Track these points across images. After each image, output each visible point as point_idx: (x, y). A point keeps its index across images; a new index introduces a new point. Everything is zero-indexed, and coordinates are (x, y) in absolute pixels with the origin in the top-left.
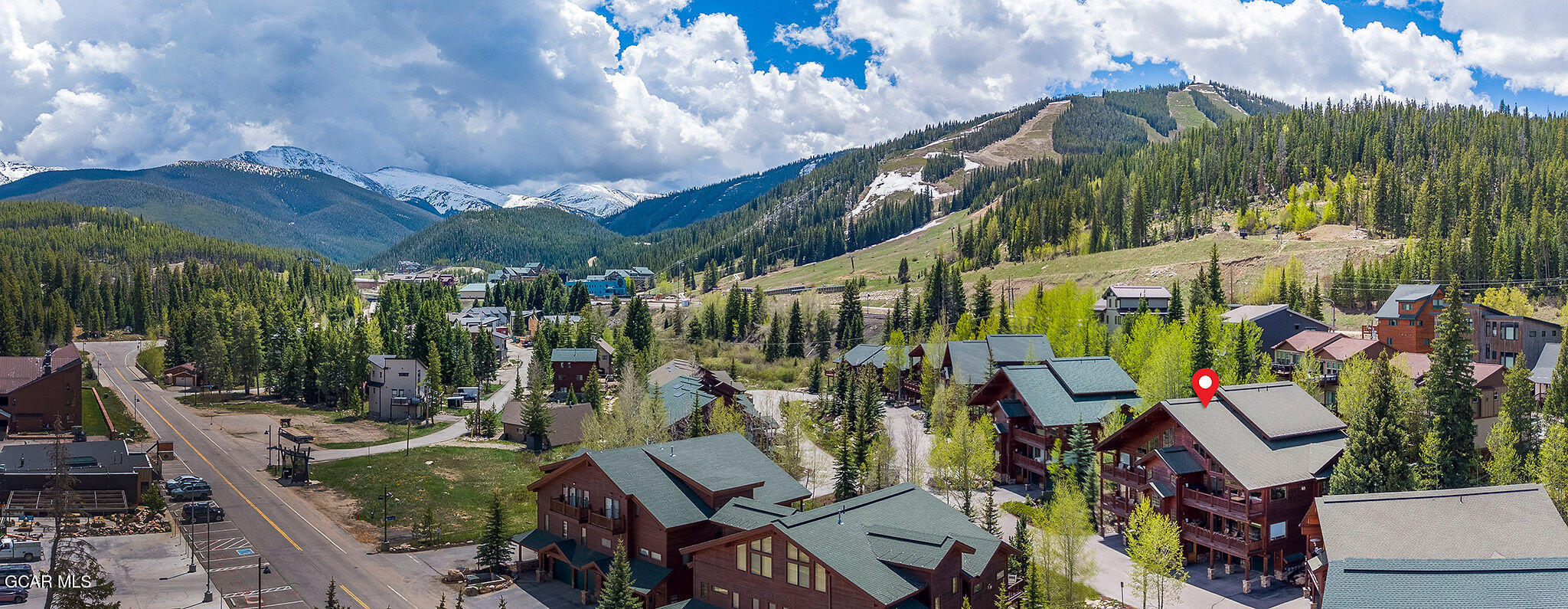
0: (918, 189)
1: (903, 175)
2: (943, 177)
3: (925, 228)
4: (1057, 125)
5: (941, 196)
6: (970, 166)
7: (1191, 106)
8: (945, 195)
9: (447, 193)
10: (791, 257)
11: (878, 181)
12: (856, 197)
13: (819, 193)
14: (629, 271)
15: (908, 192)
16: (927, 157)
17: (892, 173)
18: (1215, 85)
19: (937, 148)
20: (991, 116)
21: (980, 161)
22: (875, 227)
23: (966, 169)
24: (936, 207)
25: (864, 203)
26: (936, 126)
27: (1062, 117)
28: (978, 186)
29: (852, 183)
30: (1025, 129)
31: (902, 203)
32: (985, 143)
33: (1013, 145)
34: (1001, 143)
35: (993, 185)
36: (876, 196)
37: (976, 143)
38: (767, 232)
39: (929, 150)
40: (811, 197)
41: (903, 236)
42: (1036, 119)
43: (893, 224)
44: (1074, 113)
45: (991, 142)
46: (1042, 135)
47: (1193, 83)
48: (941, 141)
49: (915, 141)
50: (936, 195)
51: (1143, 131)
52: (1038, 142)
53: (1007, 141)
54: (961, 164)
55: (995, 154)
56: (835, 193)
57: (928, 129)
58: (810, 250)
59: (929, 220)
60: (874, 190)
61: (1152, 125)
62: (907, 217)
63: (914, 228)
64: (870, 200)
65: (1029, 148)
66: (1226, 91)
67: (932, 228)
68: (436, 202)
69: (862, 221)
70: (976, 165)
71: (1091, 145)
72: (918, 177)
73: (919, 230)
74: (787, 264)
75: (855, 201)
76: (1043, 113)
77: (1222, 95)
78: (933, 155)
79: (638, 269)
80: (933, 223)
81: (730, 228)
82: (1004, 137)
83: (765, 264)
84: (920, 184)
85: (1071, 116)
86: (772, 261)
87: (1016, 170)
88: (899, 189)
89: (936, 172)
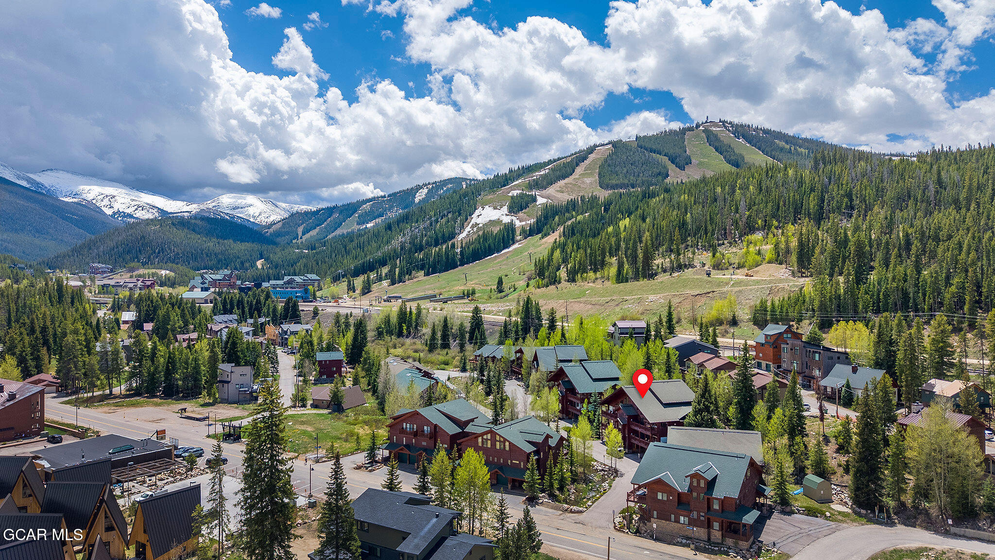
0: (506, 220)
1: (495, 208)
2: (522, 210)
3: (511, 249)
4: (601, 167)
5: (520, 224)
6: (541, 201)
7: (704, 143)
8: (524, 223)
9: (114, 197)
10: (422, 269)
11: (477, 212)
12: (463, 225)
13: (437, 221)
14: (302, 277)
15: (498, 222)
16: (510, 194)
17: (487, 207)
18: (724, 122)
19: (517, 187)
20: (555, 161)
21: (548, 197)
22: (478, 249)
23: (538, 203)
24: (518, 233)
25: (468, 229)
26: (516, 168)
27: (606, 161)
28: (546, 217)
29: (460, 214)
30: (579, 170)
31: (496, 230)
32: (551, 183)
33: (571, 184)
34: (562, 183)
35: (557, 218)
36: (477, 224)
37: (545, 183)
38: (402, 249)
39: (512, 189)
40: (431, 224)
41: (496, 254)
42: (587, 162)
43: (489, 246)
44: (614, 157)
45: (555, 182)
46: (591, 174)
47: (706, 122)
48: (520, 181)
49: (502, 181)
50: (518, 224)
51: (665, 167)
52: (588, 180)
53: (566, 180)
54: (534, 200)
55: (558, 191)
56: (448, 222)
57: (511, 171)
58: (435, 265)
59: (514, 243)
60: (475, 219)
61: (673, 162)
62: (499, 241)
63: (504, 249)
64: (473, 227)
65: (582, 186)
66: (732, 127)
67: (515, 249)
68: (103, 204)
69: (469, 244)
70: (544, 201)
71: (626, 181)
72: (505, 209)
73: (506, 250)
74: (419, 274)
75: (462, 227)
76: (592, 157)
77: (729, 131)
78: (515, 193)
79: (309, 276)
80: (516, 246)
81: (374, 245)
82: (564, 177)
83: (404, 275)
84: (506, 215)
85: (612, 159)
86: (409, 273)
87: (572, 206)
88: (493, 218)
89: (518, 206)
